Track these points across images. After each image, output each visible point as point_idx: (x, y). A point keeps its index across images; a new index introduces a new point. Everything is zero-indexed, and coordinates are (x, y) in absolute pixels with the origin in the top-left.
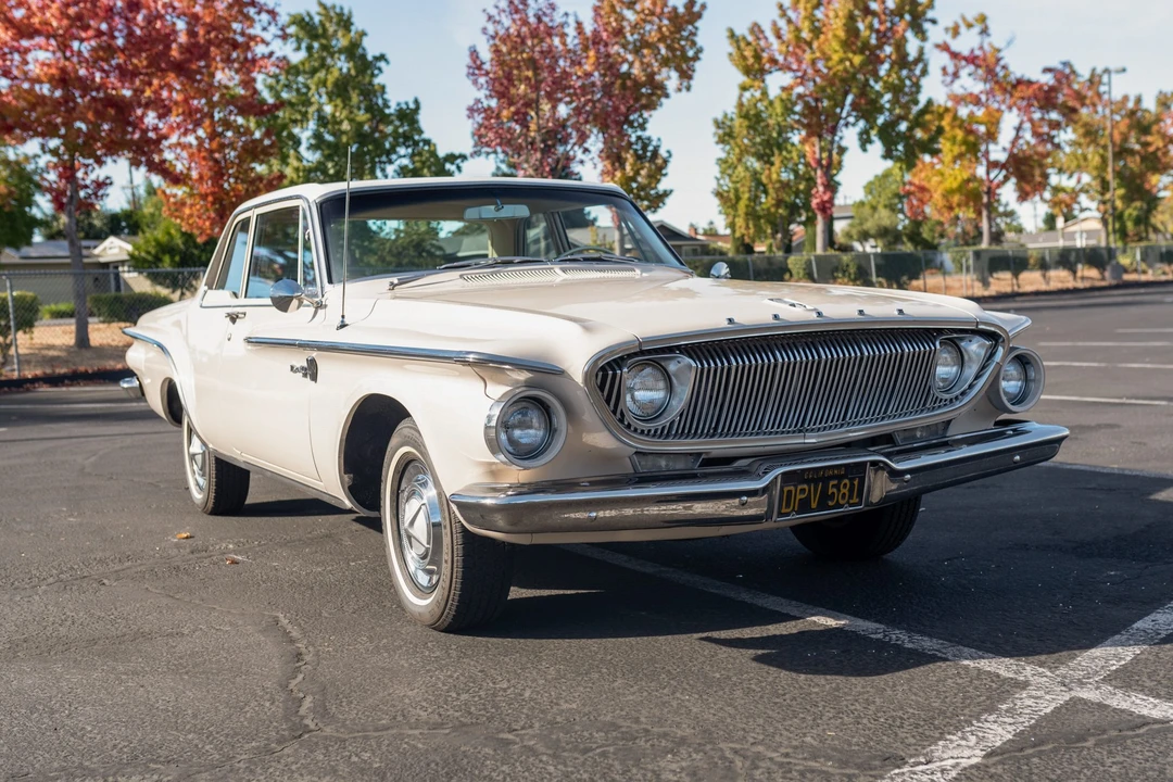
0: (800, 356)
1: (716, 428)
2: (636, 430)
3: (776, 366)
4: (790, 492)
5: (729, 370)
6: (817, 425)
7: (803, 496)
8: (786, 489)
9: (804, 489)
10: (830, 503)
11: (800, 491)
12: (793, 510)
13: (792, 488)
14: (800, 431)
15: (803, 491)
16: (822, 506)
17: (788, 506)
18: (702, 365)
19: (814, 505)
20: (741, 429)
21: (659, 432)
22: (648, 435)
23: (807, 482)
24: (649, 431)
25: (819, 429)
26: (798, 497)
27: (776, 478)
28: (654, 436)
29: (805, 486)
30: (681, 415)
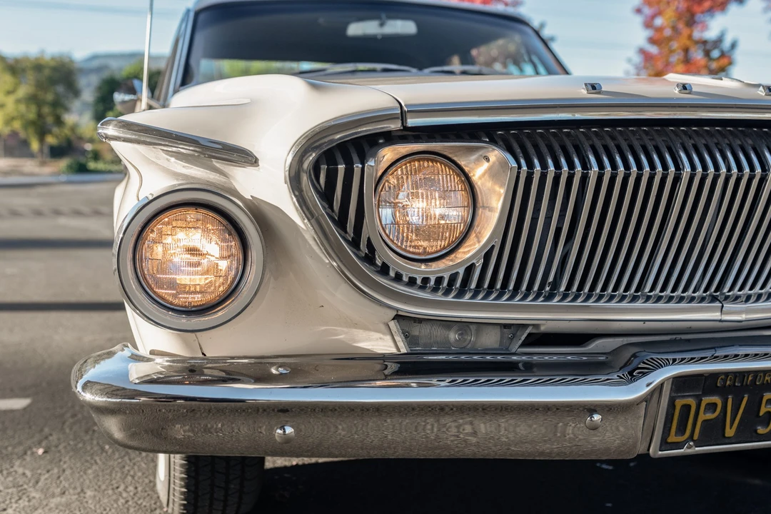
0: (726, 166)
1: (555, 285)
2: (398, 278)
3: (677, 179)
4: (687, 408)
5: (584, 179)
6: (746, 291)
7: (710, 416)
8: (679, 403)
9: (715, 405)
10: (761, 430)
11: (706, 409)
12: (691, 438)
13: (692, 402)
14: (714, 299)
15: (712, 407)
16: (747, 431)
17: (681, 429)
18: (530, 165)
19: (730, 432)
20: (604, 288)
21: (445, 283)
22: (423, 287)
23: (723, 392)
24: (426, 280)
25: (748, 298)
26: (702, 417)
27: (661, 385)
28: (435, 290)
29: (716, 399)
30: (487, 256)
